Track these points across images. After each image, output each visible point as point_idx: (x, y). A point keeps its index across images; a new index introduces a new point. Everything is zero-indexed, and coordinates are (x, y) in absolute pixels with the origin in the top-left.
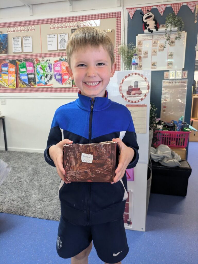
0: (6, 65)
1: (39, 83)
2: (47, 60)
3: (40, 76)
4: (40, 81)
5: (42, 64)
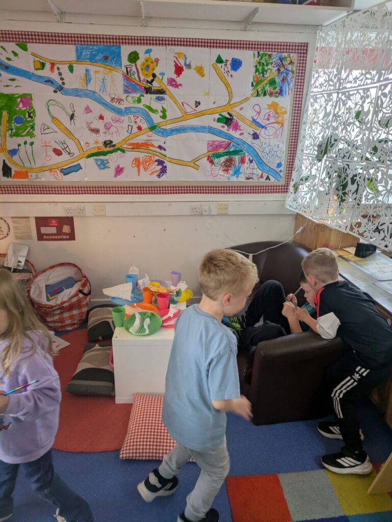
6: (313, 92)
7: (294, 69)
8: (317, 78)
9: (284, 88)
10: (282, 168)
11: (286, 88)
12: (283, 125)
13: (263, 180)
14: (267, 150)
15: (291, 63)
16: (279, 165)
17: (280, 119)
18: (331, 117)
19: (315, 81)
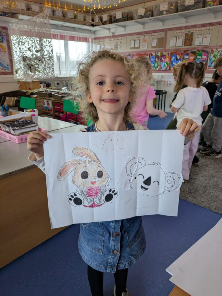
0: (188, 54)
1: (210, 66)
2: (220, 51)
3: (211, 62)
4: (210, 65)
5: (215, 54)
6: (13, 42)
7: (5, 34)
8: (13, 38)
9: (3, 40)
10: (9, 66)
11: (4, 40)
12: (6, 52)
13: (4, 70)
14: (2, 60)
15: (3, 32)
16: (8, 65)
17: (4, 50)
18: (21, 49)
19: (13, 39)
